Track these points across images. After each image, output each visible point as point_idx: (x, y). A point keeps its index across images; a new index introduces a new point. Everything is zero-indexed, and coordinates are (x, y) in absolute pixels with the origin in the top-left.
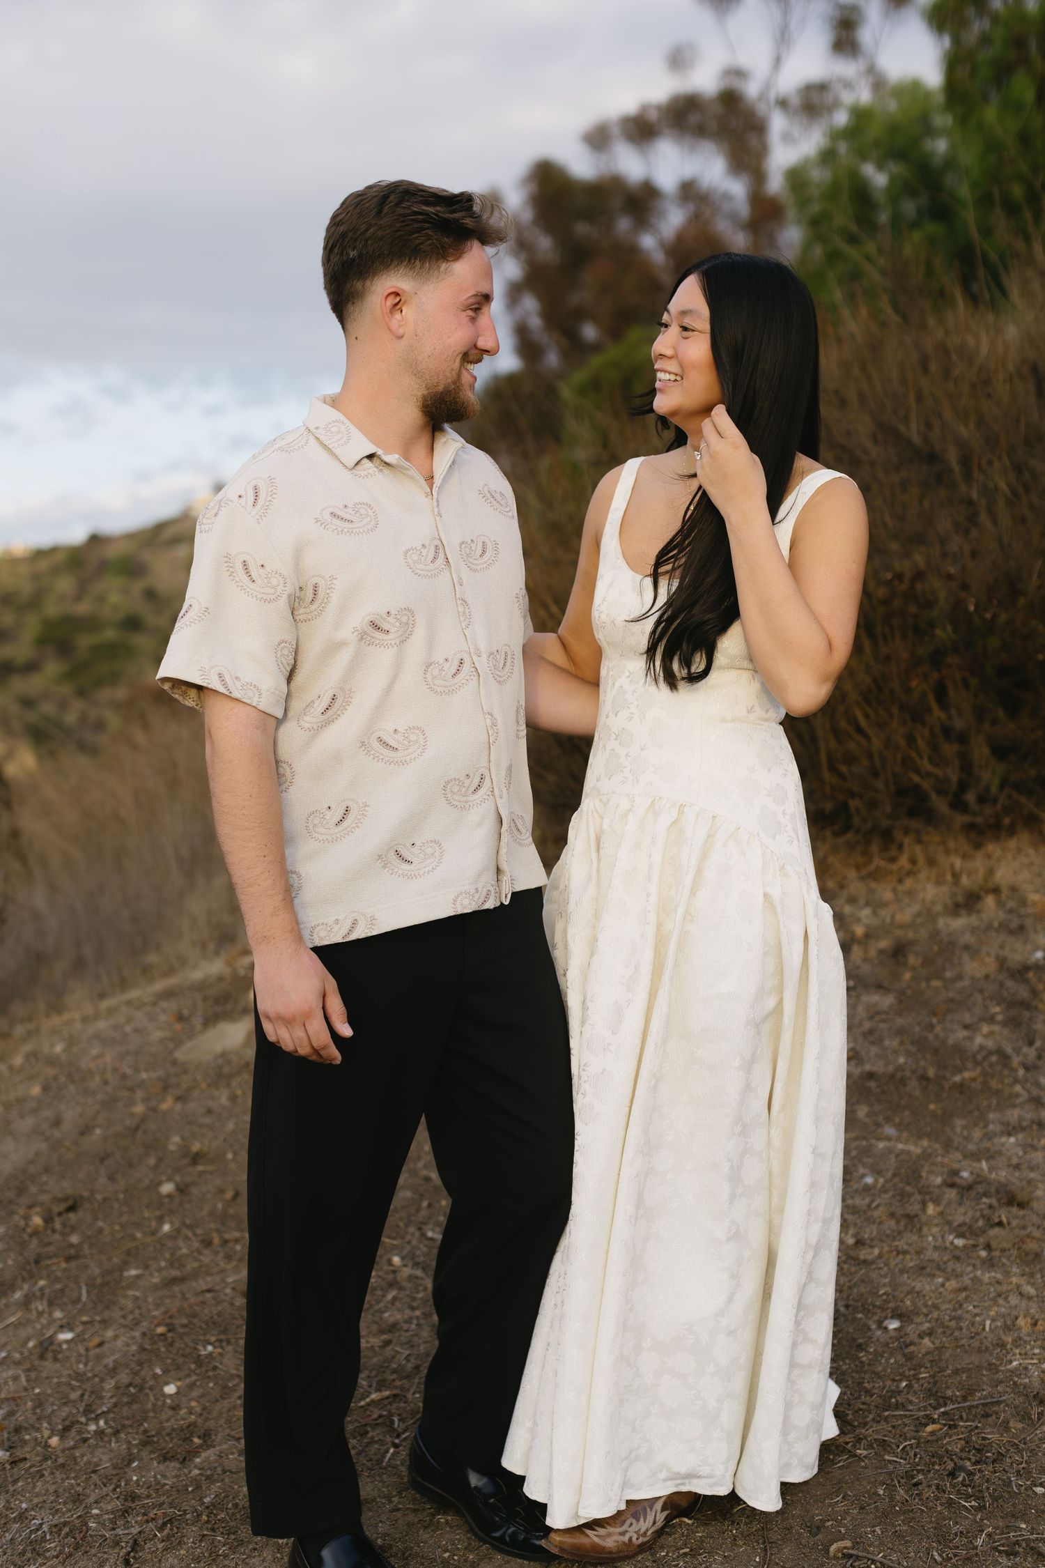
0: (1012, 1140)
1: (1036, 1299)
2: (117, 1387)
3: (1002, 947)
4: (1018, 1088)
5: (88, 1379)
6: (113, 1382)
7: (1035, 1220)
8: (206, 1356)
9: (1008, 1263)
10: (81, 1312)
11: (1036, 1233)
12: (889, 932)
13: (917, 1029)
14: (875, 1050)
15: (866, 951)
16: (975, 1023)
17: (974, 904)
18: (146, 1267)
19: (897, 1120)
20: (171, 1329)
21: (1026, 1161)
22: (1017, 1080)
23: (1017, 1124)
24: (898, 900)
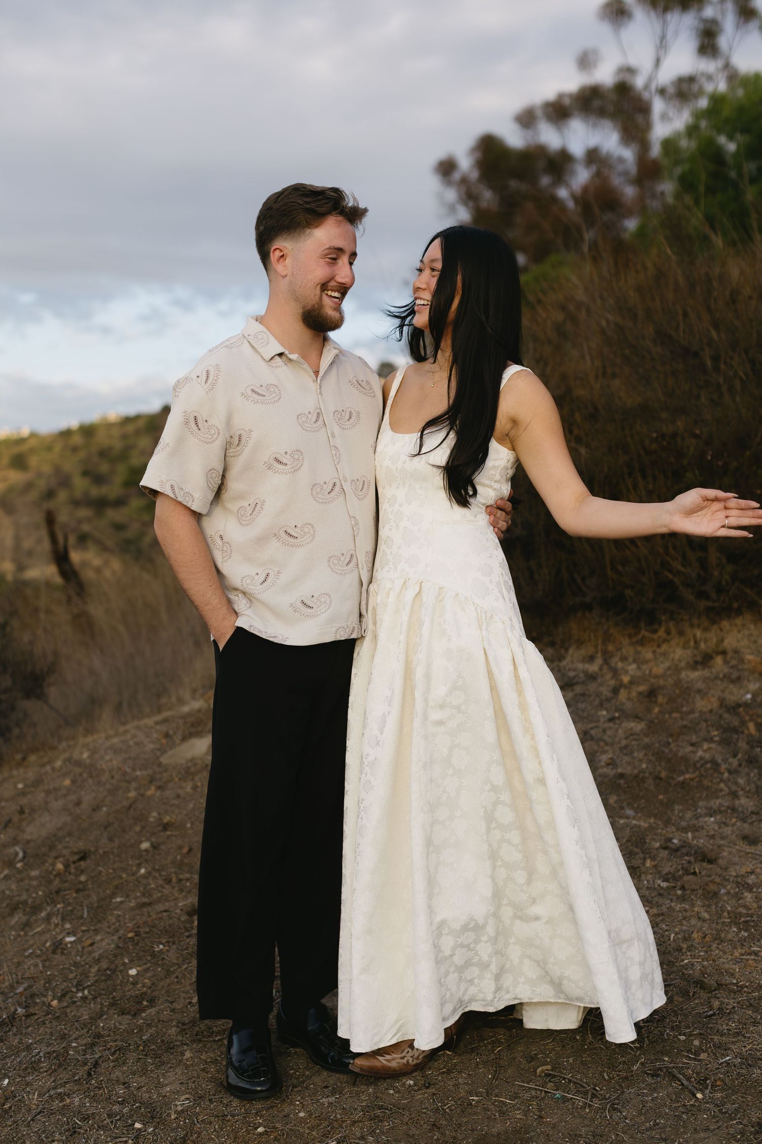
0: (712, 819)
1: (708, 921)
2: (99, 970)
3: (723, 691)
4: (722, 785)
5: (82, 966)
6: (97, 967)
7: (719, 871)
8: (158, 952)
9: (695, 899)
10: (82, 925)
11: (718, 880)
12: (647, 681)
13: (657, 745)
14: (627, 759)
15: (630, 693)
16: (700, 742)
17: (709, 662)
18: (128, 896)
19: (636, 806)
20: (138, 934)
21: (719, 834)
22: (723, 781)
23: (717, 809)
24: (657, 659)
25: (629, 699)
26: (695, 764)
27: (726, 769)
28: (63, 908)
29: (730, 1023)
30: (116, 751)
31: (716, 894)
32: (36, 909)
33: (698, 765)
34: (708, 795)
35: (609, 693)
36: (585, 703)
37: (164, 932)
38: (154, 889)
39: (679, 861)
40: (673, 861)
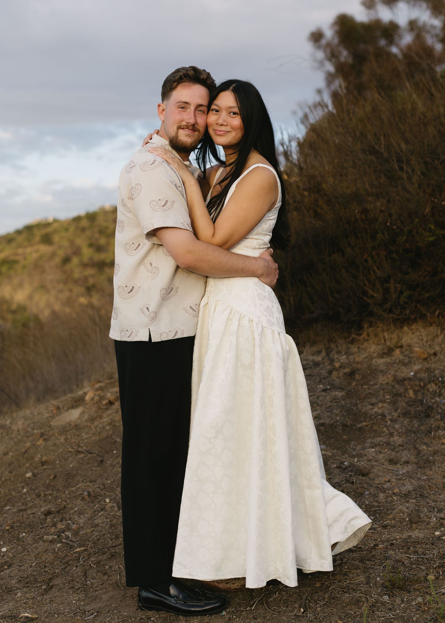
3: (396, 371)
8: (22, 537)
11: (365, 486)
12: (350, 365)
13: (348, 405)
14: (328, 414)
15: (338, 373)
16: (376, 403)
17: (391, 353)
18: (14, 506)
19: (328, 443)
20: (12, 527)
21: (375, 458)
22: (386, 426)
23: (377, 443)
24: (359, 352)
25: (338, 377)
26: (370, 417)
27: (389, 419)
31: (362, 495)
33: (373, 417)
34: (374, 435)
35: (325, 374)
36: (310, 381)
37: (28, 526)
38: (29, 501)
39: (345, 475)
40: (340, 475)
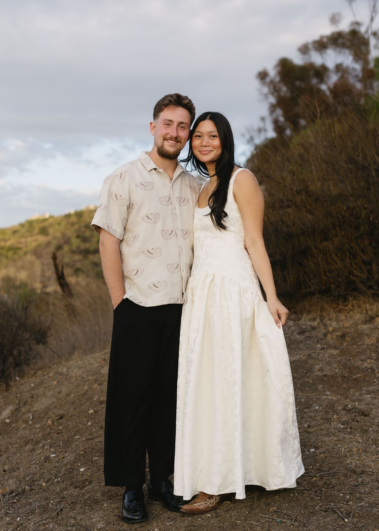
0: (369, 396)
1: (361, 443)
2: (66, 469)
4: (375, 380)
5: (58, 468)
7: (369, 420)
8: (95, 460)
9: (357, 433)
10: (59, 449)
11: (368, 424)
12: (341, 330)
13: (344, 361)
14: (328, 367)
15: (332, 336)
16: (365, 359)
17: (372, 320)
18: (82, 435)
19: (331, 390)
20: (85, 452)
21: (372, 402)
22: (375, 378)
23: (372, 391)
24: (346, 319)
25: (332, 339)
26: (362, 370)
27: (378, 372)
28: (51, 441)
29: (366, 489)
30: (79, 368)
31: (367, 431)
32: (38, 442)
34: (367, 385)
35: (321, 336)
36: (310, 341)
37: (98, 451)
38: (95, 432)
39: (350, 415)
40: (347, 415)
